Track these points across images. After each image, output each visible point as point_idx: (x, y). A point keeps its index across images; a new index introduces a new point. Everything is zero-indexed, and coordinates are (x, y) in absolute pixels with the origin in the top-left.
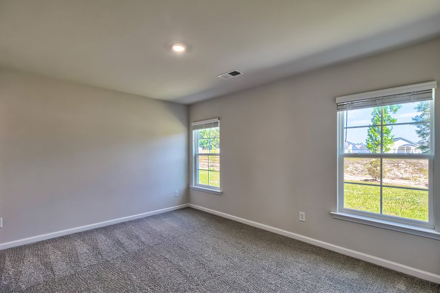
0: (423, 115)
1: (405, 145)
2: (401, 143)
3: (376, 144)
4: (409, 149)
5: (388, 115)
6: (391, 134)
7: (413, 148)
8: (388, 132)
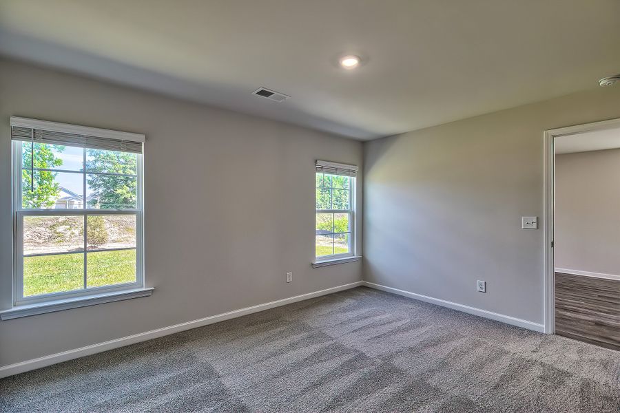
0: (95, 161)
1: (66, 198)
2: (63, 195)
3: (30, 195)
4: (71, 203)
5: (50, 152)
6: (54, 181)
7: (76, 202)
8: (50, 179)
